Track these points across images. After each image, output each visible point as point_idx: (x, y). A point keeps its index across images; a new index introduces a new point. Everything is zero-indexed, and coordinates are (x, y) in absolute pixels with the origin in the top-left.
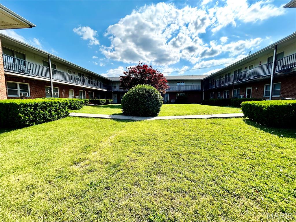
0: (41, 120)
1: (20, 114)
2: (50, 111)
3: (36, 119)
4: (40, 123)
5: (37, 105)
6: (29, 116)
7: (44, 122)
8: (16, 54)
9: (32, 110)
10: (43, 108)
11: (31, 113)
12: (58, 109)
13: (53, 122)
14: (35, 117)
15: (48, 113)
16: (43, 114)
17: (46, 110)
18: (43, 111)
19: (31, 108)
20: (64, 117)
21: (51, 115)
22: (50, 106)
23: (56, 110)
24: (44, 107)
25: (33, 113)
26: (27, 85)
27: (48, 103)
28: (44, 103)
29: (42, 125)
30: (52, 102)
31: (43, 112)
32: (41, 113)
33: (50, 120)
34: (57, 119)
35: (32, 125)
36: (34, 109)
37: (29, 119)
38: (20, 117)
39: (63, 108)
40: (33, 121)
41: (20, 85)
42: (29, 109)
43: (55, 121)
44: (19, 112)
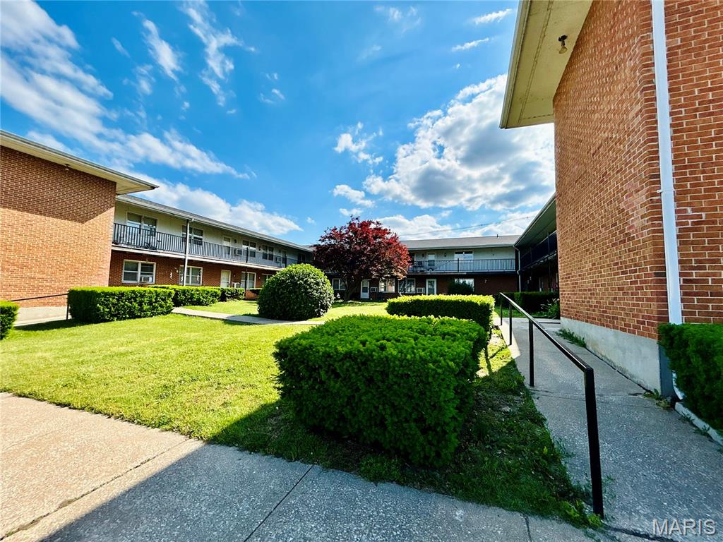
0: (125, 315)
1: (98, 305)
2: (140, 304)
3: (119, 313)
4: (125, 319)
5: (122, 294)
6: (110, 308)
7: (130, 318)
8: (144, 220)
9: (115, 301)
10: (131, 299)
11: (113, 304)
12: (154, 301)
13: (142, 319)
14: (118, 310)
15: (137, 306)
16: (130, 307)
17: (135, 301)
18: (131, 303)
19: (114, 298)
20: (163, 313)
21: (141, 310)
22: (142, 296)
23: (150, 303)
24: (132, 297)
25: (116, 304)
26: (152, 265)
27: (139, 293)
28: (134, 292)
29: (127, 322)
30: (145, 291)
31: (129, 304)
32: (127, 305)
33: (140, 317)
34: (152, 316)
35: (112, 320)
36: (118, 300)
37: (109, 312)
38: (98, 309)
39: (163, 300)
40: (113, 316)
41: (142, 264)
42: (111, 299)
43: (146, 319)
44: (98, 302)
